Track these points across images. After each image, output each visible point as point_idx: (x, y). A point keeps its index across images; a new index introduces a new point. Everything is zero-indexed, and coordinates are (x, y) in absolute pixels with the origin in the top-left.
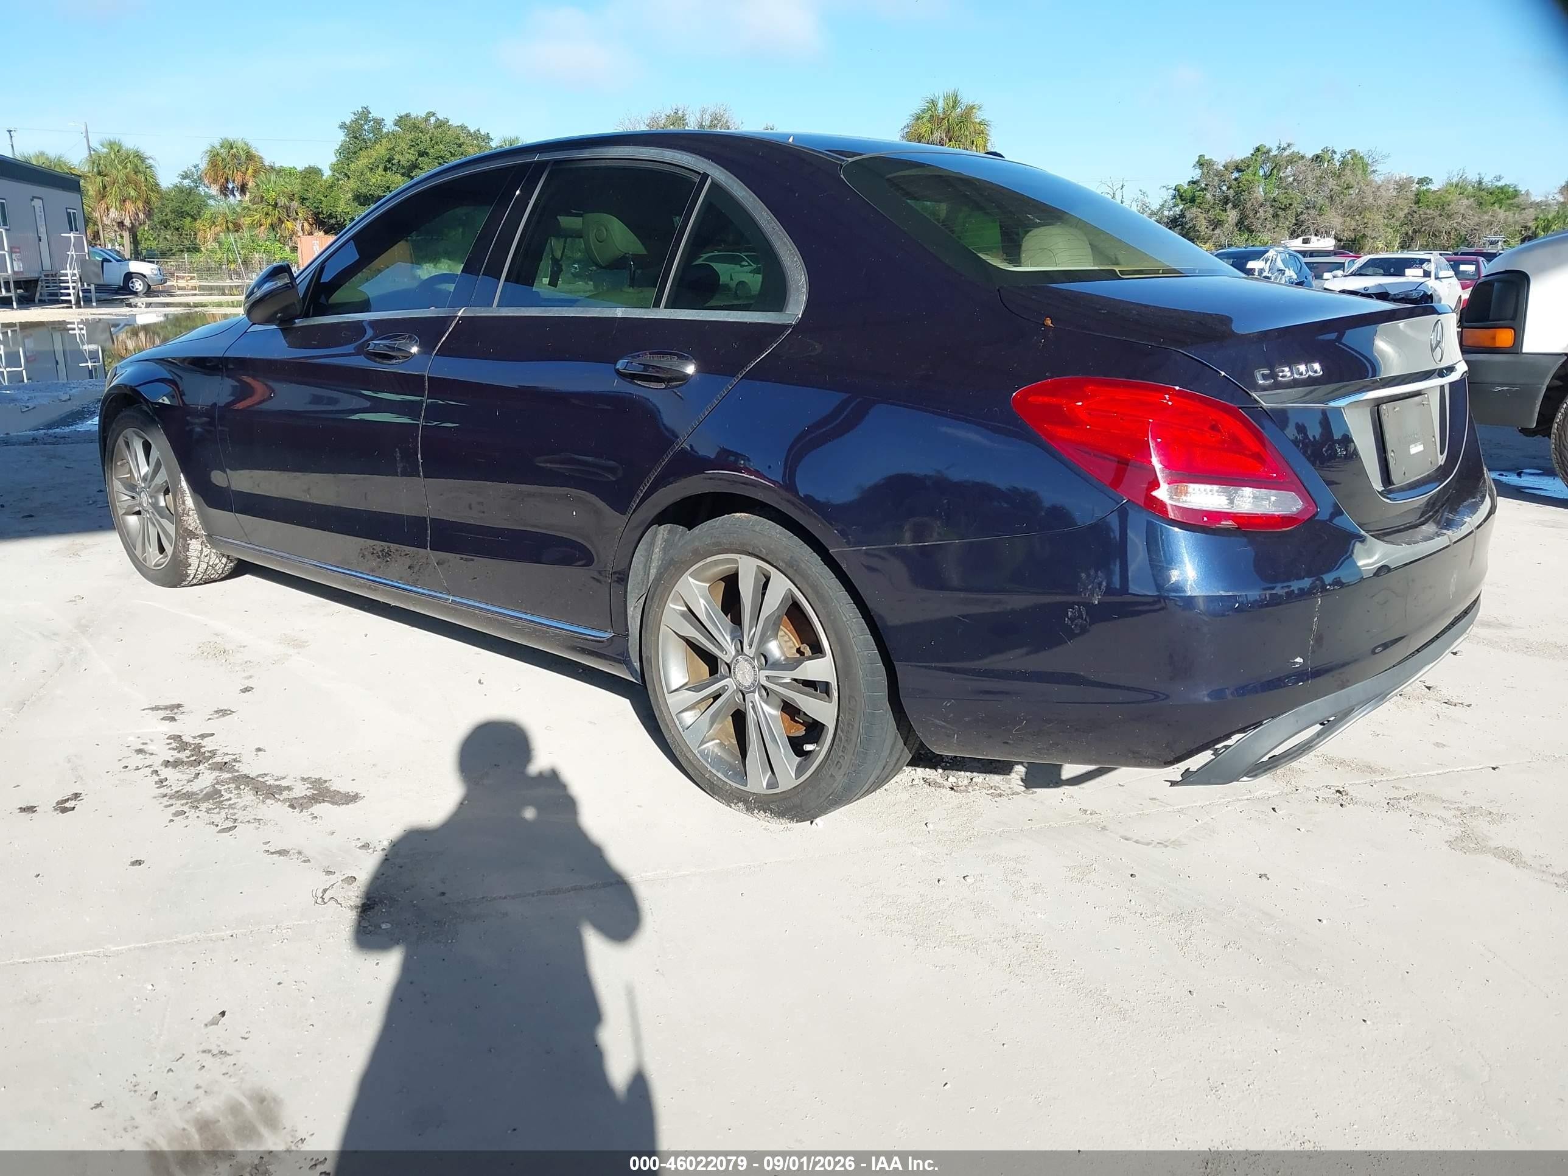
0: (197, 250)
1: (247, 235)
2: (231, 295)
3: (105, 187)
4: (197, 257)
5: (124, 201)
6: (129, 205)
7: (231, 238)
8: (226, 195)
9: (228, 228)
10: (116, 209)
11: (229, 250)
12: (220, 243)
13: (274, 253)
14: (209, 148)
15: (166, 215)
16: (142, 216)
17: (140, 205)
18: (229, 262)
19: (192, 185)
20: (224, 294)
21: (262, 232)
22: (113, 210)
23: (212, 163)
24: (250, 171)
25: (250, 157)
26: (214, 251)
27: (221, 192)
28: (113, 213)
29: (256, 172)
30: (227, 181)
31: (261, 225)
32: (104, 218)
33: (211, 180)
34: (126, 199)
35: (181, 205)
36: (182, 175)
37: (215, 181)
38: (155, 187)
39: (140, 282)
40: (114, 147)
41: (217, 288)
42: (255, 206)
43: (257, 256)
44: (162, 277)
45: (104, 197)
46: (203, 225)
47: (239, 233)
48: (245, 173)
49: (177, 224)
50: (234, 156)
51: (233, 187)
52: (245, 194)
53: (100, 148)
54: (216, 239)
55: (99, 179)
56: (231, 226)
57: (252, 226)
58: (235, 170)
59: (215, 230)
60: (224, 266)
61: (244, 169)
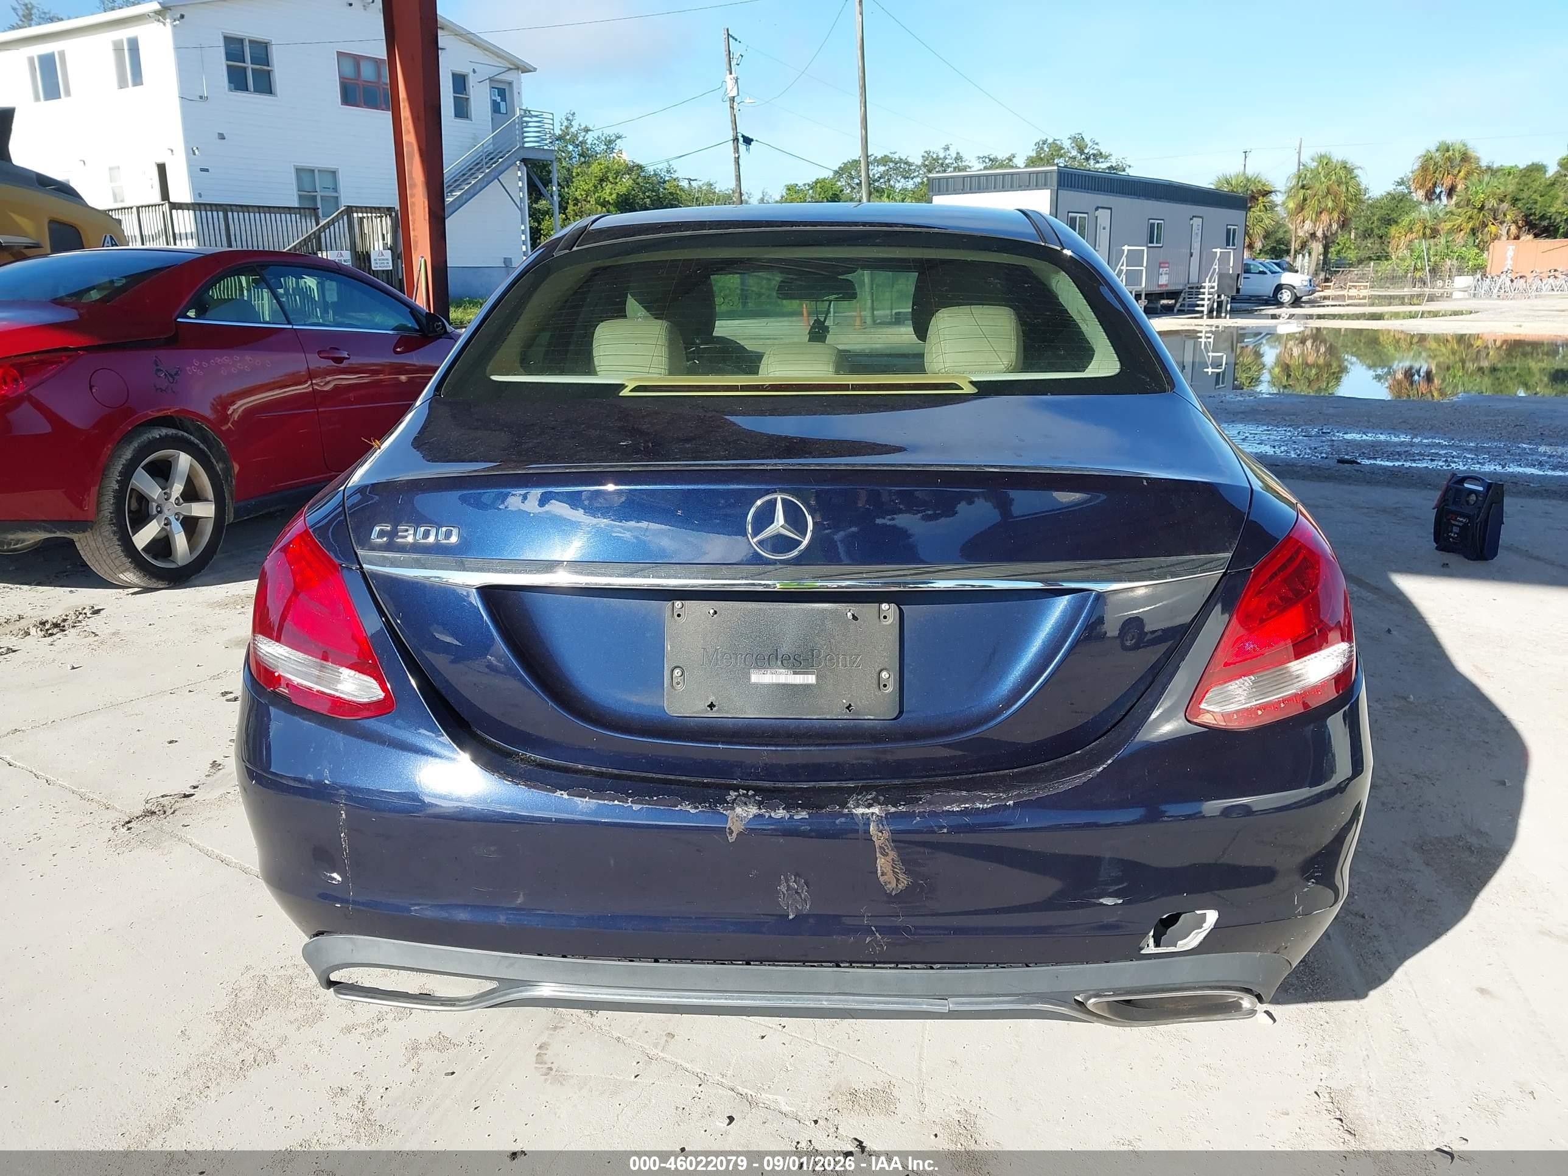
0: (1387, 258)
1: (1443, 241)
2: (1411, 304)
3: (1305, 200)
4: (1385, 266)
5: (1321, 213)
6: (1325, 217)
7: (1424, 244)
8: (1430, 200)
9: (1424, 234)
10: (1311, 221)
11: (1419, 257)
12: (1412, 251)
13: (1469, 260)
14: (1424, 153)
15: (1372, 223)
16: (1335, 227)
17: (1335, 215)
18: (1416, 269)
19: (1406, 191)
20: (1403, 304)
21: (1460, 238)
22: (1308, 222)
23: (1423, 168)
24: (1462, 174)
25: (1465, 158)
26: (1403, 259)
27: (1426, 196)
28: (1308, 225)
29: (1469, 174)
30: (1435, 185)
31: (1461, 230)
32: (1299, 230)
33: (1418, 186)
34: (1323, 210)
35: (1389, 212)
36: (1398, 182)
37: (1422, 186)
38: (1357, 197)
39: (1289, 293)
40: (1325, 161)
41: (1397, 297)
42: (1460, 210)
43: (1449, 262)
44: (1311, 288)
45: (1302, 209)
46: (1400, 233)
47: (1436, 240)
48: (1456, 176)
49: (1380, 233)
50: (1449, 159)
51: (1441, 192)
52: (1452, 198)
53: (1309, 161)
54: (1410, 247)
55: (1302, 192)
56: (1428, 231)
57: (1450, 232)
58: (1446, 174)
59: (1410, 236)
60: (1409, 275)
61: (1456, 172)
